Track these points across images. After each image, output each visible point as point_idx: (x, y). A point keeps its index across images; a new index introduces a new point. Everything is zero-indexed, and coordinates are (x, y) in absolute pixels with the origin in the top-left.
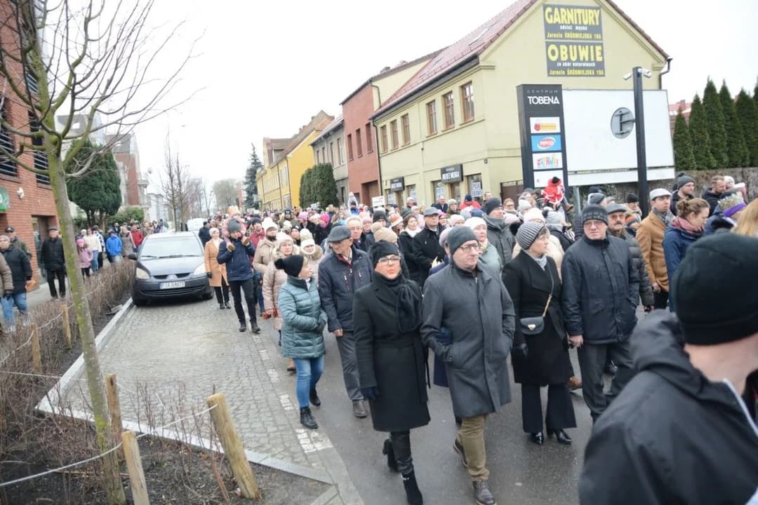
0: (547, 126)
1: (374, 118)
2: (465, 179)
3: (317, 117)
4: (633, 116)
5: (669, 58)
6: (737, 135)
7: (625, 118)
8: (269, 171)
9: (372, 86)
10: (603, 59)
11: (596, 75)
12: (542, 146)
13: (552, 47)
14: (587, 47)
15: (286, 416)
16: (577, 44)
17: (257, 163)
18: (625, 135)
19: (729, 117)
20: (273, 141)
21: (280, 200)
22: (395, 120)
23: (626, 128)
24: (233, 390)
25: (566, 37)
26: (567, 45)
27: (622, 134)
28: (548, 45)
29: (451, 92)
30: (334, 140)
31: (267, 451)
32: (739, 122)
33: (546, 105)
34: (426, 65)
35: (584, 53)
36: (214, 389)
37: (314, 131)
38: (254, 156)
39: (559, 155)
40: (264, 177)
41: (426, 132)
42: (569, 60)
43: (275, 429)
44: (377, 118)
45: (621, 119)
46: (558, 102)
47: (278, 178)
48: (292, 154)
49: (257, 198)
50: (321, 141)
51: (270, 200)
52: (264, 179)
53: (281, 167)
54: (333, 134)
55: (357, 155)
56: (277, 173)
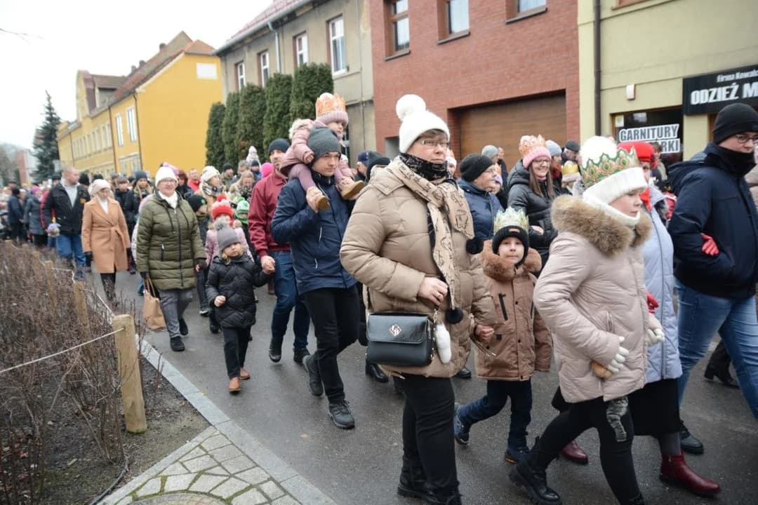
17: (55, 120)
20: (97, 77)
30: (312, 24)
40: (73, 134)
47: (108, 130)
48: (144, 88)
49: (60, 166)
50: (256, 38)
51: (88, 168)
52: (74, 140)
53: (117, 113)
54: (309, 11)
55: (437, 38)
56: (108, 122)
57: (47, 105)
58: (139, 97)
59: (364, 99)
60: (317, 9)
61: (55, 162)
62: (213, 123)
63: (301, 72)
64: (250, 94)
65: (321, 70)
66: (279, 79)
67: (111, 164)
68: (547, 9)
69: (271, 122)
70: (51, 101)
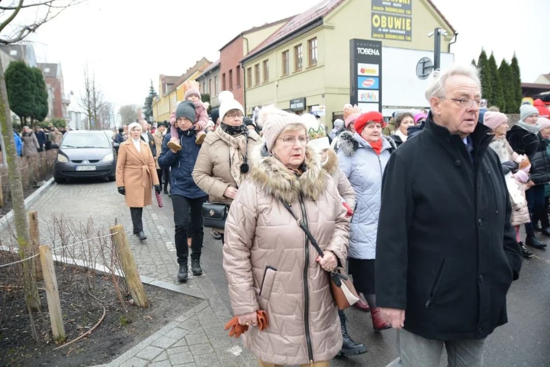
0: (369, 71)
1: (243, 62)
2: (307, 108)
3: (200, 61)
4: (433, 64)
5: (456, 33)
6: (498, 90)
7: (426, 65)
8: (162, 99)
9: (243, 38)
10: (411, 29)
11: (405, 40)
12: (365, 84)
13: (376, 17)
14: (400, 19)
15: (170, 255)
16: (394, 16)
17: (153, 94)
18: (425, 77)
19: (494, 77)
20: (166, 77)
22: (258, 64)
23: (427, 72)
24: (130, 237)
25: (386, 10)
26: (387, 16)
27: (424, 76)
28: (373, 14)
29: (301, 45)
30: (212, 77)
31: (155, 277)
32: (500, 81)
33: (370, 55)
34: (283, 27)
35: (398, 23)
36: (116, 221)
37: (197, 72)
38: (152, 88)
39: (377, 93)
40: (158, 104)
41: (280, 73)
42: (387, 27)
43: (162, 263)
44: (245, 62)
45: (424, 66)
46: (379, 54)
47: (169, 104)
49: (152, 119)
52: (158, 106)
53: (171, 97)
56: (169, 99)
58: (178, 91)
60: (213, 73)
61: (150, 117)
70: (153, 84)
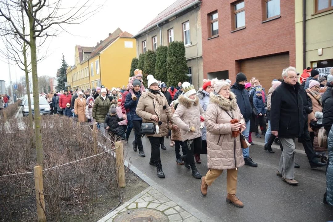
8: (79, 67)
20: (82, 47)
21: (89, 85)
47: (87, 69)
48: (103, 52)
50: (152, 31)
51: (78, 85)
52: (73, 74)
53: (91, 62)
54: (175, 19)
55: (231, 30)
56: (88, 66)
57: (62, 59)
58: (101, 56)
59: (198, 56)
60: (178, 18)
61: (65, 83)
62: (133, 66)
63: (171, 45)
64: (149, 55)
65: (180, 44)
66: (162, 48)
67: (88, 83)
68: (281, 16)
69: (158, 66)
70: (64, 58)
